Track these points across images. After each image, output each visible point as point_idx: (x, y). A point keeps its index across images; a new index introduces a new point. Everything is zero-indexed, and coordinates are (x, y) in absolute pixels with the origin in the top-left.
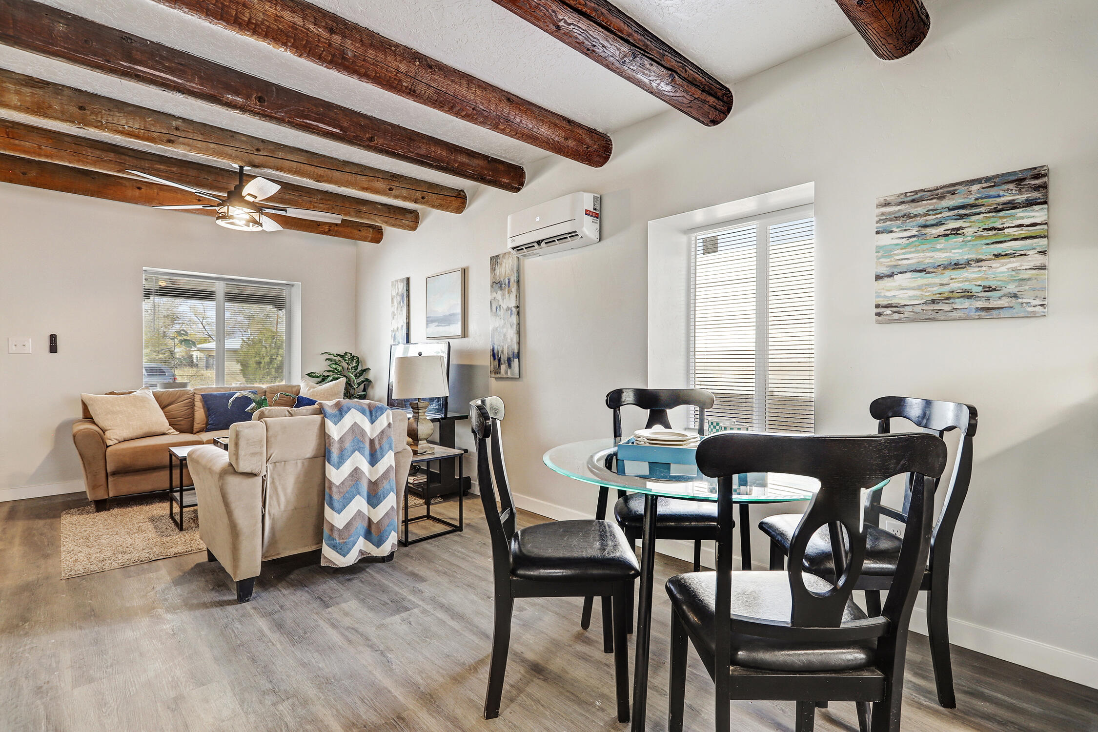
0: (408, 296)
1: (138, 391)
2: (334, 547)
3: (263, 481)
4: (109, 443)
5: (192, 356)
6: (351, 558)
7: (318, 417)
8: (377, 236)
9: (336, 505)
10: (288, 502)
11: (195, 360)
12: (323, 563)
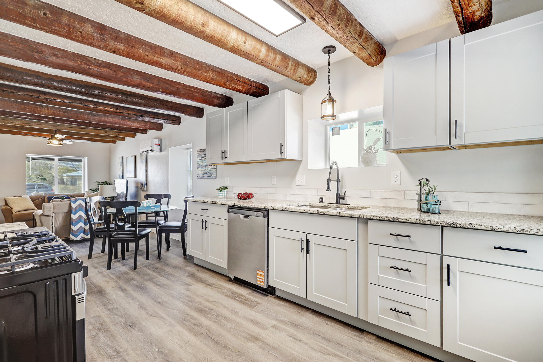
0: (123, 163)
1: (24, 196)
2: (73, 235)
3: (52, 218)
4: (13, 212)
5: (63, 179)
6: (79, 238)
7: (69, 202)
8: (115, 142)
9: (74, 224)
10: (60, 224)
11: (65, 181)
12: (70, 240)
